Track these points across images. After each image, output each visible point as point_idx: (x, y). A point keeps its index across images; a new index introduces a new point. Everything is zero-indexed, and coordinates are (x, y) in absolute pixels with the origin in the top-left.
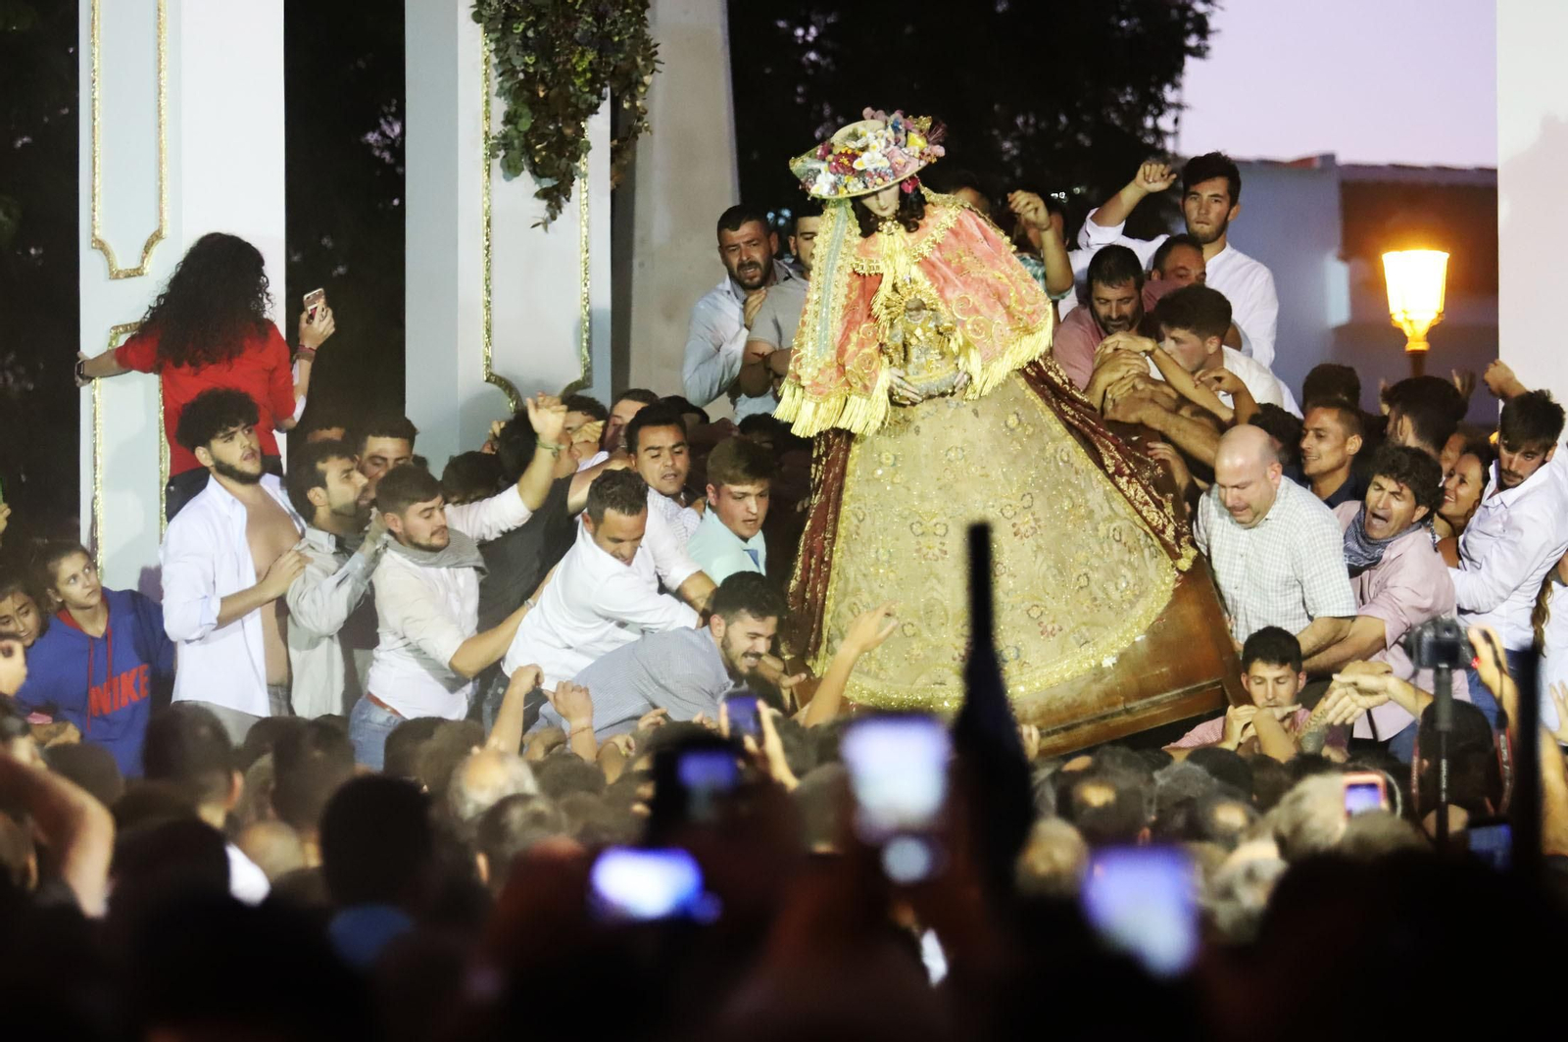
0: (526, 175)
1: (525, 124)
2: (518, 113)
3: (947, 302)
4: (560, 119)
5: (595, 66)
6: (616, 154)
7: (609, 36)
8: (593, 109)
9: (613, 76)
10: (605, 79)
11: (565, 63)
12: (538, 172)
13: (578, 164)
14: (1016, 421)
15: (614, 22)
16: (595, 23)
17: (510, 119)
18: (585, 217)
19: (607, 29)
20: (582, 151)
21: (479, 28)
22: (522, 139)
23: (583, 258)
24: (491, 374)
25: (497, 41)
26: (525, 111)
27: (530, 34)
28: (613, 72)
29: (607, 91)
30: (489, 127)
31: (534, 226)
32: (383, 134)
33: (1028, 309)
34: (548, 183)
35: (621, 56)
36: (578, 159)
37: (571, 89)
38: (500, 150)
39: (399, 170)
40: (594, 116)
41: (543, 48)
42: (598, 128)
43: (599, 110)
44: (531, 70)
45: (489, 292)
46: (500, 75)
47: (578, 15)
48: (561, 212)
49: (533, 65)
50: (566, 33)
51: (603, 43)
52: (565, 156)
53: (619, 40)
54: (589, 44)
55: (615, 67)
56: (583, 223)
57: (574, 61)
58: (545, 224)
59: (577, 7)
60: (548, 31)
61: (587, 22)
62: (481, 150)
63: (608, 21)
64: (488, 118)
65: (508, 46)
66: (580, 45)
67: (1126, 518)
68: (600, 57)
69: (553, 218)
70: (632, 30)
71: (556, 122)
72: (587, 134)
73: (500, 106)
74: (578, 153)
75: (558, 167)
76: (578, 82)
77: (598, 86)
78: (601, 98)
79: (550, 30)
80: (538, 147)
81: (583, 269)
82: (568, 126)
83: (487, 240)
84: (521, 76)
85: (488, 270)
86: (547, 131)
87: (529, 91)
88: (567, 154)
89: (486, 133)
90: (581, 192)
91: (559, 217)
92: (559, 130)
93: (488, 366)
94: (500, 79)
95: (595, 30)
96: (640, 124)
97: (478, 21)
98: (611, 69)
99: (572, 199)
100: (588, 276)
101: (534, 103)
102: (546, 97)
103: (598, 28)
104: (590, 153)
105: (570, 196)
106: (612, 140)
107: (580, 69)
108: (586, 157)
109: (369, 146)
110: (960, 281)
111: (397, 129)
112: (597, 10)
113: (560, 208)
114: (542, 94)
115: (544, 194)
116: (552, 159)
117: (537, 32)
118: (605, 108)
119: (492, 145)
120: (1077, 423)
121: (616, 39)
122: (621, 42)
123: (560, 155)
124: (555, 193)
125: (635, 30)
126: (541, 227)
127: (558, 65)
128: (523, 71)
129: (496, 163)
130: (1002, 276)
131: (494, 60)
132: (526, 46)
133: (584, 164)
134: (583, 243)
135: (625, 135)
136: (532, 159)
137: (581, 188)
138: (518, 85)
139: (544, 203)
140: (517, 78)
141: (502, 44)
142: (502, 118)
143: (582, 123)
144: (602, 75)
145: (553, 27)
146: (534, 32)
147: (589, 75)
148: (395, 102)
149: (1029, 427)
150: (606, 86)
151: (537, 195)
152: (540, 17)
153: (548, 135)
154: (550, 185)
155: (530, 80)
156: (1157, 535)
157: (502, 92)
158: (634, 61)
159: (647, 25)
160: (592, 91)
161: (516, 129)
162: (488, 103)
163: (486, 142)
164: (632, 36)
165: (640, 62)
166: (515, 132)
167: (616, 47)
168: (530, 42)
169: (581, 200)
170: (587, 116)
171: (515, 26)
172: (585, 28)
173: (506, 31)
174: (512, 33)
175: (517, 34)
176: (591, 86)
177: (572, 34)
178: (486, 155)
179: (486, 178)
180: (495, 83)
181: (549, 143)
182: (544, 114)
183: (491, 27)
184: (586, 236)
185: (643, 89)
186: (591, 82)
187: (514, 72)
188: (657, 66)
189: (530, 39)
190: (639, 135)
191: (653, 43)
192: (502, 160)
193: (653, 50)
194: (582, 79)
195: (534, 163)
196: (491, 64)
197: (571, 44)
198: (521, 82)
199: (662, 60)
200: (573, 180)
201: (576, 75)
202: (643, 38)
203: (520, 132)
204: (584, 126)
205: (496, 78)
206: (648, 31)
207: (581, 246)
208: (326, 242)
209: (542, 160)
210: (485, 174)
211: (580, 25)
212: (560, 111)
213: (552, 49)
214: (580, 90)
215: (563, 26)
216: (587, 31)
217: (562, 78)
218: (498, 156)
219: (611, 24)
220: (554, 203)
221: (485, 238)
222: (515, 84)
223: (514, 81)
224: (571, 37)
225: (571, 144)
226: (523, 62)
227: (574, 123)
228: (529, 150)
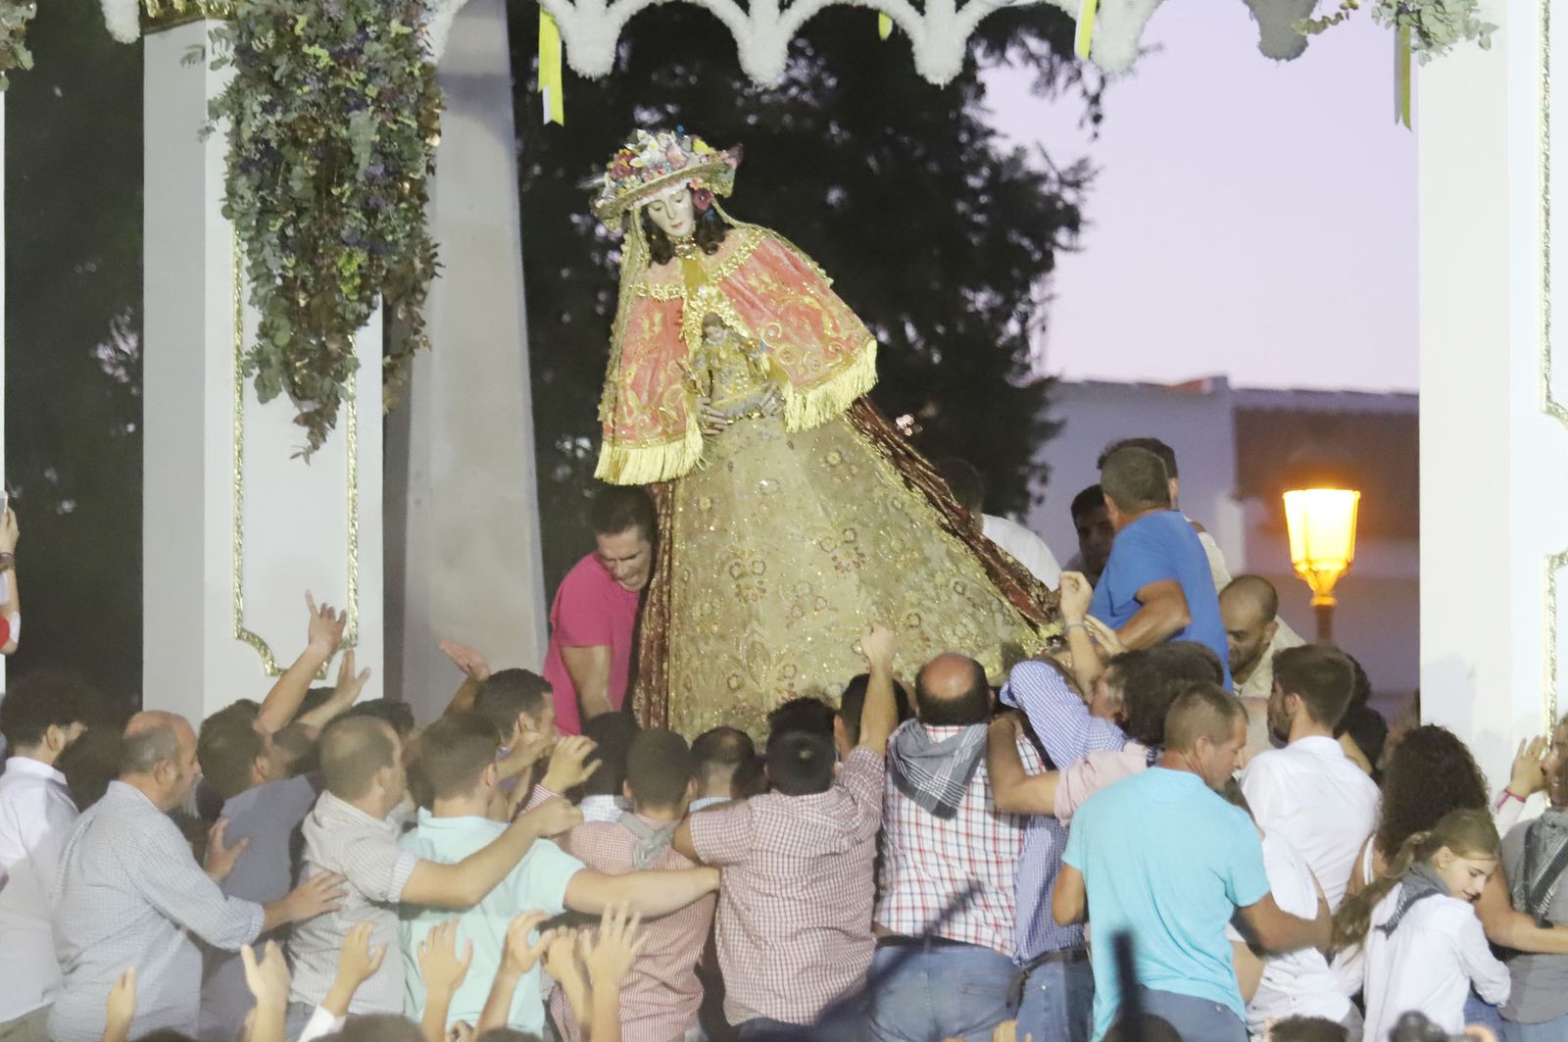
0: (284, 396)
1: (283, 337)
2: (276, 324)
3: (753, 327)
4: (324, 332)
5: (364, 271)
6: (388, 372)
7: (381, 235)
8: (361, 320)
9: (385, 282)
10: (376, 285)
11: (329, 267)
12: (299, 394)
13: (344, 384)
14: (838, 459)
15: (388, 218)
16: (364, 219)
17: (265, 331)
18: (353, 446)
19: (379, 226)
20: (350, 370)
21: (229, 226)
22: (280, 355)
23: (350, 496)
24: (243, 630)
25: (250, 240)
26: (284, 322)
27: (290, 232)
28: (386, 278)
29: (379, 299)
30: (242, 341)
31: (294, 457)
32: (118, 350)
33: (843, 334)
34: (309, 407)
35: (395, 258)
36: (344, 378)
37: (337, 297)
38: (254, 368)
39: (134, 391)
40: (363, 328)
41: (305, 249)
42: (367, 342)
43: (369, 321)
44: (291, 274)
45: (240, 534)
46: (254, 280)
47: (344, 210)
48: (325, 440)
49: (293, 268)
50: (331, 231)
51: (375, 245)
52: (329, 374)
53: (393, 240)
54: (358, 244)
55: (388, 271)
56: (350, 454)
57: (340, 264)
58: (307, 454)
59: (344, 201)
60: (310, 228)
61: (355, 218)
62: (232, 367)
63: (380, 217)
64: (240, 330)
65: (263, 246)
66: (348, 245)
67: (974, 581)
68: (371, 259)
69: (315, 447)
70: (408, 227)
71: (318, 335)
72: (354, 349)
73: (254, 317)
74: (344, 371)
75: (321, 388)
76: (345, 289)
77: (368, 293)
78: (371, 307)
79: (313, 229)
80: (298, 364)
81: (351, 507)
82: (333, 340)
83: (239, 473)
84: (279, 281)
85: (239, 509)
86: (308, 347)
87: (287, 298)
88: (332, 373)
89: (238, 348)
90: (348, 418)
91: (323, 447)
92: (323, 345)
93: (240, 620)
94: (254, 284)
95: (365, 228)
96: (417, 338)
97: (228, 217)
98: (384, 273)
99: (337, 425)
101: (293, 313)
102: (308, 305)
103: (369, 225)
104: (358, 372)
105: (335, 421)
106: (385, 354)
107: (347, 274)
108: (354, 376)
109: (99, 362)
110: (768, 309)
111: (133, 341)
112: (367, 204)
113: (323, 435)
114: (302, 303)
115: (305, 420)
116: (313, 378)
117: (297, 230)
118: (376, 318)
119: (244, 361)
121: (390, 238)
122: (395, 242)
123: (323, 373)
124: (318, 419)
125: (412, 228)
126: (301, 457)
127: (321, 268)
128: (281, 276)
129: (249, 383)
130: (812, 300)
131: (247, 262)
132: (285, 244)
133: (349, 385)
134: (351, 476)
135: (398, 350)
136: (291, 377)
137: (348, 411)
138: (274, 292)
139: (306, 430)
140: (274, 283)
141: (257, 245)
142: (256, 330)
143: (349, 337)
144: (373, 281)
145: (315, 224)
146: (294, 229)
147: (358, 281)
148: (129, 310)
149: (853, 467)
150: (377, 293)
151: (296, 421)
152: (301, 211)
153: (311, 350)
154: (312, 409)
155: (288, 289)
157: (256, 299)
158: (411, 263)
159: (425, 223)
160: (361, 300)
161: (273, 343)
162: (239, 312)
163: (237, 359)
164: (409, 236)
165: (418, 265)
166: (271, 347)
167: (389, 247)
168: (289, 242)
169: (348, 425)
170: (354, 329)
171: (271, 222)
172: (354, 225)
173: (261, 228)
174: (268, 230)
175: (274, 232)
176: (360, 293)
177: (339, 232)
178: (238, 373)
179: (238, 400)
180: (248, 289)
181: (311, 359)
182: (305, 325)
183: (244, 223)
184: (354, 470)
185: (419, 297)
186: (360, 289)
187: (269, 277)
188: (438, 270)
189: (291, 238)
190: (415, 351)
191: (432, 243)
192: (256, 381)
193: (432, 251)
194: (350, 286)
195: (294, 383)
196: (243, 268)
197: (336, 245)
198: (278, 288)
199: (443, 264)
200: (339, 402)
201: (343, 280)
202: (420, 237)
203: (277, 346)
204: (351, 340)
205: (249, 283)
206: (426, 229)
207: (349, 480)
208: (50, 474)
209: (302, 379)
210: (237, 396)
211: (348, 222)
212: (323, 324)
213: (315, 250)
214: (348, 299)
215: (328, 223)
216: (355, 228)
217: (328, 283)
218: (252, 374)
219: (384, 221)
220: (316, 431)
221: (236, 471)
222: (271, 290)
223: (272, 287)
224: (336, 236)
225: (336, 360)
226: (283, 264)
227: (338, 337)
228: (287, 367)
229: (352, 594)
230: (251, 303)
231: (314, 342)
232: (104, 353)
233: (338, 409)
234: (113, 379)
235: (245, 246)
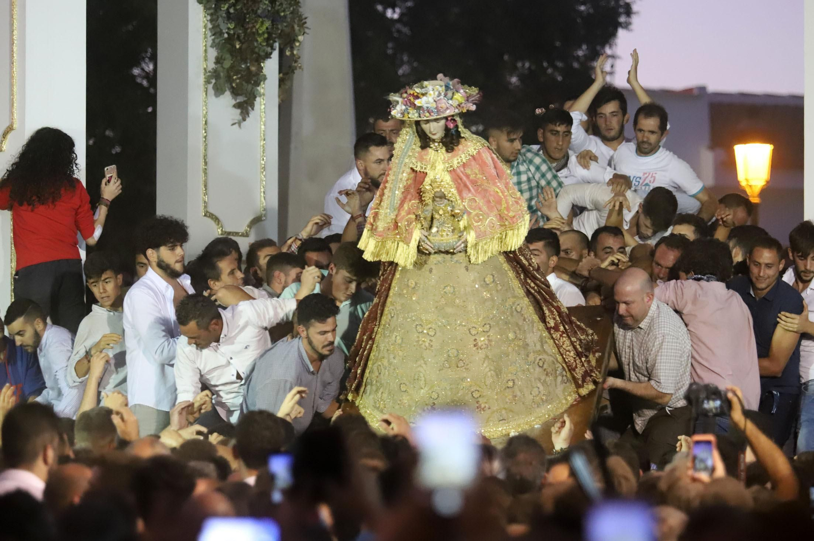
0: (228, 93)
1: (227, 64)
2: (223, 57)
3: (462, 199)
4: (249, 61)
5: (269, 30)
6: (281, 81)
7: (278, 12)
8: (268, 56)
9: (280, 36)
10: (275, 38)
11: (252, 28)
12: (235, 93)
13: (259, 88)
14: (492, 280)
15: (281, 4)
16: (269, 4)
17: (218, 61)
18: (263, 119)
19: (277, 8)
20: (261, 81)
21: (201, 8)
22: (225, 72)
23: (262, 144)
24: (207, 212)
25: (211, 15)
26: (228, 56)
27: (232, 11)
28: (280, 34)
29: (277, 45)
30: (207, 66)
31: (233, 124)
32: (143, 70)
33: (511, 214)
34: (240, 99)
35: (285, 24)
36: (258, 85)
37: (255, 44)
38: (213, 79)
39: (152, 90)
40: (269, 60)
41: (240, 19)
42: (271, 67)
43: (272, 56)
44: (232, 32)
45: (206, 163)
46: (213, 35)
48: (249, 116)
49: (233, 29)
50: (253, 10)
51: (275, 17)
52: (251, 83)
53: (284, 15)
54: (266, 17)
55: (282, 31)
56: (262, 123)
57: (257, 27)
58: (239, 123)
60: (242, 9)
61: (265, 4)
62: (202, 79)
63: (278, 3)
64: (206, 60)
65: (218, 18)
66: (261, 17)
67: (551, 355)
68: (273, 25)
69: (244, 120)
70: (292, 9)
71: (246, 63)
72: (264, 70)
73: (213, 53)
74: (258, 82)
75: (247, 90)
76: (260, 40)
77: (271, 41)
78: (273, 49)
79: (243, 8)
80: (235, 77)
81: (262, 150)
82: (253, 65)
83: (205, 132)
84: (226, 35)
85: (205, 150)
86: (240, 69)
87: (230, 44)
88: (253, 82)
89: (205, 69)
90: (261, 105)
91: (248, 119)
92: (248, 68)
93: (205, 207)
94: (213, 37)
95: (270, 9)
96: (296, 65)
97: (200, 3)
98: (279, 32)
99: (255, 108)
100: (265, 154)
101: (233, 52)
102: (240, 48)
103: (272, 7)
104: (266, 82)
105: (254, 106)
106: (280, 73)
107: (260, 32)
108: (264, 84)
109: (134, 77)
110: (473, 188)
111: (151, 67)
113: (248, 114)
114: (238, 46)
115: (238, 106)
116: (243, 85)
117: (235, 10)
118: (275, 55)
119: (208, 76)
120: (533, 292)
121: (282, 14)
122: (285, 17)
123: (248, 83)
124: (245, 105)
125: (293, 9)
126: (237, 125)
127: (247, 29)
128: (227, 33)
129: (210, 86)
130: (499, 191)
131: (210, 26)
132: (229, 17)
133: (262, 88)
134: (262, 135)
135: (287, 71)
136: (231, 84)
137: (261, 102)
138: (224, 41)
139: (239, 111)
140: (223, 37)
141: (215, 17)
142: (214, 60)
143: (262, 64)
144: (274, 36)
145: (245, 6)
146: (234, 9)
147: (266, 36)
148: (150, 50)
149: (499, 285)
150: (276, 42)
151: (234, 106)
153: (242, 70)
154: (242, 101)
155: (230, 39)
156: (569, 370)
157: (214, 44)
158: (293, 27)
159: (300, 7)
160: (268, 45)
161: (222, 67)
162: (206, 51)
163: (205, 75)
164: (292, 13)
165: (296, 27)
166: (221, 69)
167: (282, 19)
168: (231, 16)
169: (261, 109)
170: (264, 60)
171: (222, 6)
172: (264, 7)
173: (217, 9)
174: (221, 10)
175: (224, 11)
176: (267, 42)
177: (257, 11)
178: (205, 82)
179: (205, 96)
180: (210, 39)
181: (242, 75)
182: (239, 58)
183: (208, 7)
184: (264, 131)
185: (297, 44)
186: (267, 40)
187: (221, 33)
188: (306, 30)
189: (232, 14)
190: (295, 71)
191: (304, 17)
192: (214, 85)
193: (304, 21)
194: (262, 38)
195: (233, 87)
196: (208, 28)
197: (256, 17)
198: (226, 39)
199: (309, 27)
200: (256, 97)
201: (258, 35)
202: (298, 14)
203: (224, 68)
204: (262, 66)
205: (210, 36)
206: (301, 10)
207: (261, 136)
208: (108, 133)
209: (237, 85)
210: (204, 94)
211: (261, 6)
212: (249, 57)
213: (245, 20)
214: (261, 44)
215: (251, 6)
216: (265, 9)
217: (250, 37)
218: (212, 83)
219: (279, 5)
220: (244, 111)
221: (204, 131)
222: (222, 40)
223: (222, 39)
224: (256, 13)
225: (254, 76)
226: (227, 27)
227: (257, 64)
228: (229, 79)
229: (262, 194)
230: (212, 46)
231: (243, 66)
232: (136, 71)
233: (255, 100)
234: (141, 85)
235: (209, 18)
